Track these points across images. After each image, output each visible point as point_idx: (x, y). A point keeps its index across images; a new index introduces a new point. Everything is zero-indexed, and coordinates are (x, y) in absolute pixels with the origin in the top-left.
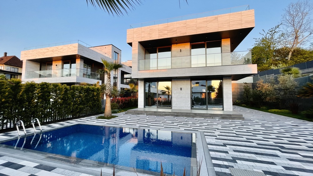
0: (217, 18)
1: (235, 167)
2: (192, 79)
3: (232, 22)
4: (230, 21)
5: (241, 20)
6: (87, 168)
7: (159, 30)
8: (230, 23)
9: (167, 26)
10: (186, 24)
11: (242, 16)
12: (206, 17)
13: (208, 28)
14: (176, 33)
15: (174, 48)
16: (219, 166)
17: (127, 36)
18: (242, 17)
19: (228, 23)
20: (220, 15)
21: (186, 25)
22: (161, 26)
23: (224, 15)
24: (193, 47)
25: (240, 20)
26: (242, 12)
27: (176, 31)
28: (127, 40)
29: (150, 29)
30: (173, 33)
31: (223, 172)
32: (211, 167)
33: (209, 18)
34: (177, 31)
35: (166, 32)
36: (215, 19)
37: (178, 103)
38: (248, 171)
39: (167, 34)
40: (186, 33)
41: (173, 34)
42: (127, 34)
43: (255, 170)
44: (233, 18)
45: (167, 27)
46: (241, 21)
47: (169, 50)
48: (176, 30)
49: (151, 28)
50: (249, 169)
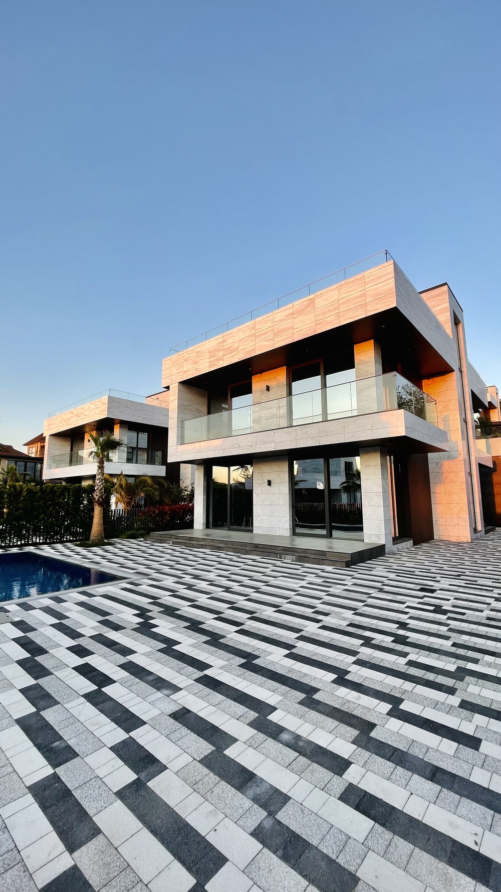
0: (312, 302)
3: (343, 303)
4: (340, 302)
5: (364, 295)
7: (210, 352)
8: (341, 307)
9: (222, 339)
10: (255, 328)
11: (366, 284)
12: (290, 305)
13: (295, 331)
14: (238, 354)
17: (163, 373)
18: (367, 286)
19: (335, 309)
20: (319, 293)
21: (253, 331)
22: (211, 343)
23: (328, 289)
24: (295, 375)
25: (360, 296)
26: (366, 273)
27: (238, 348)
28: (163, 381)
29: (197, 353)
30: (231, 355)
33: (298, 304)
34: (240, 348)
35: (221, 353)
36: (308, 305)
39: (223, 359)
40: (254, 349)
41: (232, 357)
42: (163, 368)
44: (346, 293)
45: (224, 342)
46: (363, 298)
48: (237, 345)
49: (197, 350)
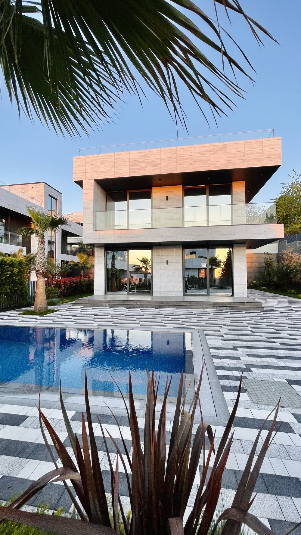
0: (225, 147)
1: (249, 378)
2: (186, 245)
3: (248, 154)
4: (246, 153)
5: (262, 153)
6: (12, 396)
7: (130, 162)
8: (246, 156)
9: (143, 154)
10: (176, 153)
11: (263, 146)
12: (208, 145)
13: (211, 163)
14: (160, 168)
15: (156, 193)
16: (227, 378)
17: (74, 169)
18: (264, 148)
19: (242, 156)
20: (230, 143)
21: (175, 155)
22: (133, 155)
23: (237, 142)
24: (188, 192)
25: (259, 153)
26: (264, 140)
27: (160, 164)
28: (74, 176)
29: (115, 159)
30: (153, 168)
31: (232, 385)
32: (214, 381)
33: (214, 145)
34: (162, 165)
35: (143, 165)
36: (222, 148)
37: (162, 285)
38: (267, 381)
39: (144, 170)
40: (176, 168)
41: (154, 170)
42: (75, 164)
43: (276, 380)
44: (250, 148)
45: (144, 156)
46: (261, 155)
47: (147, 195)
48: (159, 162)
49: (116, 157)
50: (268, 379)
